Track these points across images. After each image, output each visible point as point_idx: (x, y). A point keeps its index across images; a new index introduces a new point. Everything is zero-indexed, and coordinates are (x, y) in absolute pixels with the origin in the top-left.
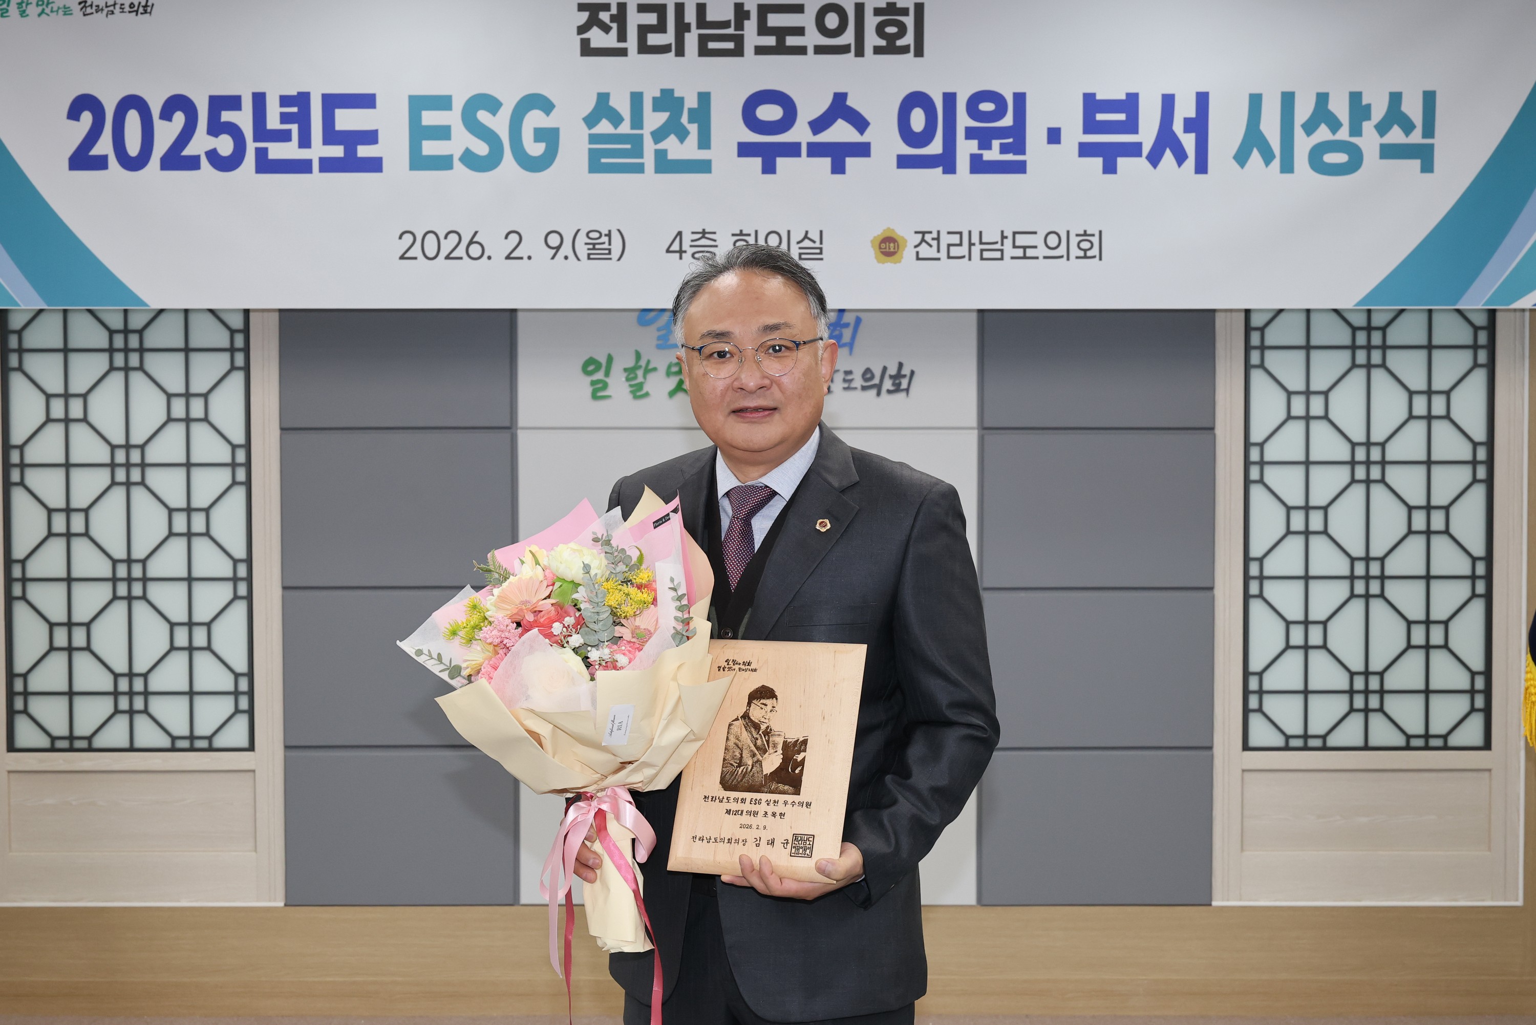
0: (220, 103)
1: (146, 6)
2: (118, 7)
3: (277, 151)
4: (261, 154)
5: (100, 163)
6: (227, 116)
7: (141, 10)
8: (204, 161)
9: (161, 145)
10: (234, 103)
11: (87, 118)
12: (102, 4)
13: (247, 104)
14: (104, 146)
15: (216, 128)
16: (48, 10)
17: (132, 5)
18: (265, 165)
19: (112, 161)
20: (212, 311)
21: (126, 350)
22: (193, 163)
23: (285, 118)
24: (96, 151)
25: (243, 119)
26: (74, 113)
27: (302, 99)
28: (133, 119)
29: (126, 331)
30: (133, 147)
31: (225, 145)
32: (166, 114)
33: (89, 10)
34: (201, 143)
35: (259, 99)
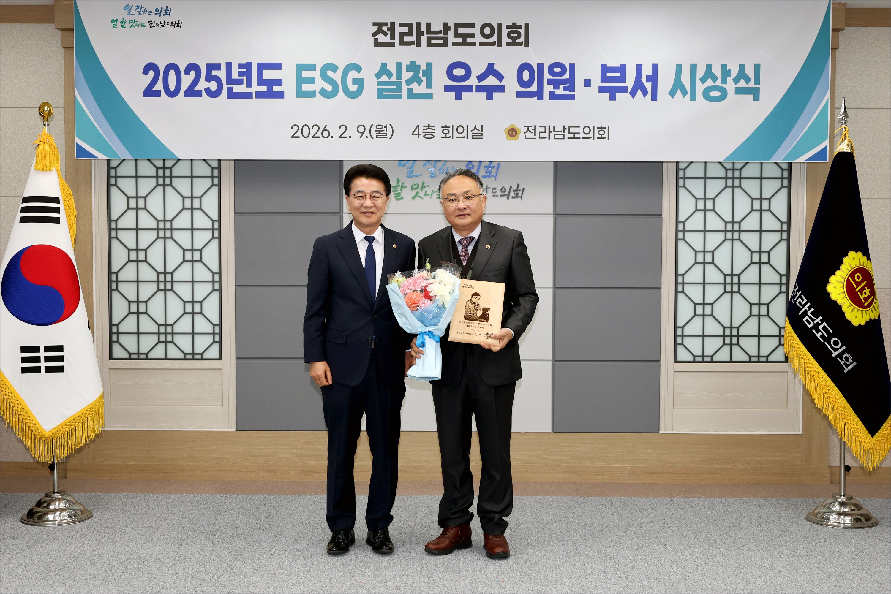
0: (211, 67)
1: (179, 23)
2: (166, 23)
3: (237, 89)
4: (230, 90)
5: (157, 94)
6: (214, 73)
7: (176, 25)
8: (204, 93)
9: (185, 85)
10: (217, 67)
11: (151, 73)
12: (159, 23)
13: (223, 67)
14: (159, 86)
15: (209, 78)
16: (134, 25)
17: (172, 23)
18: (231, 95)
19: (163, 93)
20: (204, 160)
21: (164, 177)
22: (199, 94)
23: (240, 74)
24: (155, 89)
25: (222, 74)
26: (146, 71)
27: (248, 65)
28: (172, 74)
29: (164, 168)
30: (172, 86)
31: (213, 86)
32: (187, 72)
33: (153, 25)
34: (202, 85)
35: (229, 65)
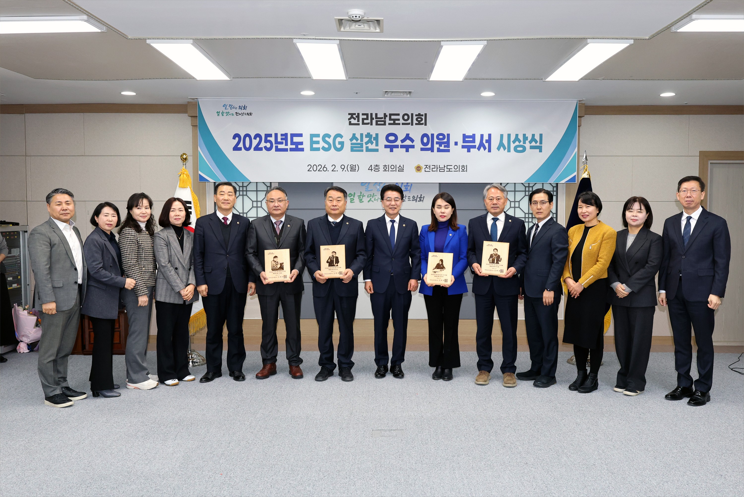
0: (267, 136)
1: (251, 113)
2: (244, 114)
3: (280, 146)
4: (276, 147)
5: (240, 149)
6: (269, 138)
7: (249, 114)
8: (263, 149)
9: (254, 145)
10: (270, 135)
11: (237, 139)
12: (241, 113)
13: (273, 136)
14: (241, 145)
15: (266, 141)
16: (228, 114)
17: (247, 113)
18: (277, 150)
19: (243, 149)
20: (263, 182)
21: (243, 191)
22: (261, 149)
23: (282, 139)
24: (239, 146)
25: (272, 139)
26: (234, 138)
27: (286, 135)
28: (247, 139)
29: (243, 187)
30: (247, 145)
31: (268, 145)
32: (255, 138)
33: (238, 114)
34: (263, 145)
35: (276, 135)
